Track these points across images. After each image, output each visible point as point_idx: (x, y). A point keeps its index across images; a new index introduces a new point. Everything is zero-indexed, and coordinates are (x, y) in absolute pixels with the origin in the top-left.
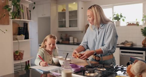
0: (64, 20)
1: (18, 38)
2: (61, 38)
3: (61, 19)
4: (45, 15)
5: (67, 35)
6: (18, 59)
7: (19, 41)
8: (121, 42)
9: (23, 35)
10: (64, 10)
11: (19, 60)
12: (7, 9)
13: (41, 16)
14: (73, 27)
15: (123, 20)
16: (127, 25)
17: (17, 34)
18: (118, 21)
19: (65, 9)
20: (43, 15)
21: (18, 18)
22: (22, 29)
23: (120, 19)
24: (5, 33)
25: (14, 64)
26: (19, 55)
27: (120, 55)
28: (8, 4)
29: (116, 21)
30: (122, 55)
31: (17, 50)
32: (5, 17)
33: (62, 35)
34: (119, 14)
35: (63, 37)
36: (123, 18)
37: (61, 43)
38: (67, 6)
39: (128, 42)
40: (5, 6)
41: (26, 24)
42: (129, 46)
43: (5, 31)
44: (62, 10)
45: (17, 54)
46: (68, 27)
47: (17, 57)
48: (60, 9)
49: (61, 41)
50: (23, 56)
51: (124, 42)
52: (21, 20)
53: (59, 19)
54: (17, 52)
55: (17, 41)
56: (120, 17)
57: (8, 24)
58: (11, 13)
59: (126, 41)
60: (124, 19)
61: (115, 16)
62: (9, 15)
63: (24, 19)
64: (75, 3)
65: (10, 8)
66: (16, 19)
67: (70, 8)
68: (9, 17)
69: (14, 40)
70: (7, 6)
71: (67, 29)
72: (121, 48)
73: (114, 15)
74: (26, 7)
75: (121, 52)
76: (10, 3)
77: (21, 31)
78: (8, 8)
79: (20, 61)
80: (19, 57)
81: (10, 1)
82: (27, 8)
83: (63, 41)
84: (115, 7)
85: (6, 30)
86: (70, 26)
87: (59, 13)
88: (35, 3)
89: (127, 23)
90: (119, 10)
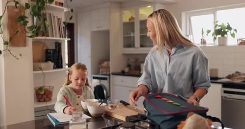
0: (132, 35)
1: (42, 67)
2: (129, 66)
3: (127, 34)
4: (101, 27)
5: (137, 60)
6: (43, 100)
7: (44, 72)
8: (227, 75)
9: (50, 62)
10: (132, 18)
11: (45, 101)
12: (22, 22)
13: (95, 29)
14: (145, 46)
15: (233, 35)
16: (239, 44)
18: (223, 36)
19: (134, 16)
20: (98, 28)
21: (43, 35)
22: (51, 52)
23: (226, 33)
24: (18, 59)
25: (35, 109)
26: (44, 94)
27: (222, 97)
28: (24, 13)
29: (220, 36)
30: (225, 97)
31: (42, 85)
32: (18, 34)
33: (129, 60)
34: (226, 25)
35: (131, 64)
36: (232, 31)
37: (126, 74)
38: (137, 13)
39: (240, 75)
40: (19, 18)
41: (57, 45)
42: (238, 81)
43: (19, 57)
44: (130, 19)
45: (41, 93)
46: (138, 48)
47: (42, 97)
48: (127, 16)
49: (127, 70)
50: (52, 96)
51: (233, 74)
52: (47, 38)
53: (124, 34)
54: (41, 89)
55: (41, 72)
56: (227, 30)
57: (25, 45)
58: (28, 28)
59: (237, 72)
60: (234, 33)
61: (218, 28)
62: (25, 31)
63: (53, 37)
64: (150, 6)
65: (27, 20)
66: (39, 38)
67: (142, 15)
68: (27, 34)
69: (34, 69)
70: (23, 18)
71: (137, 50)
72: (225, 85)
73: (216, 25)
74: (57, 17)
75: (223, 92)
76: (28, 12)
77: (49, 55)
78: (23, 20)
79: (45, 103)
80: (45, 97)
81: (27, 9)
82: (59, 19)
83: (130, 69)
84: (219, 12)
85: (21, 55)
86: (142, 46)
87: (125, 24)
88: (72, 10)
89: (239, 40)
90: (225, 17)
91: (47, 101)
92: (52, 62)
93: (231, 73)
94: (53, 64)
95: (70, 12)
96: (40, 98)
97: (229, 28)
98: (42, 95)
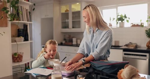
0: (67, 21)
1: (16, 40)
2: (65, 39)
3: (64, 20)
4: (48, 16)
5: (70, 36)
6: (17, 61)
7: (18, 43)
8: (125, 44)
9: (22, 37)
10: (67, 11)
11: (18, 62)
12: (5, 11)
14: (76, 28)
15: (128, 21)
16: (132, 26)
17: (17, 36)
18: (122, 21)
19: (68, 9)
20: (45, 16)
21: (17, 20)
22: (22, 31)
23: (124, 20)
24: (2, 35)
25: (13, 67)
26: (18, 57)
27: (123, 57)
28: (6, 6)
29: (120, 21)
30: (125, 57)
31: (15, 52)
32: (2, 19)
33: (65, 36)
34: (124, 15)
35: (66, 38)
36: (127, 19)
37: (64, 44)
38: (70, 7)
39: (132, 44)
40: (3, 8)
41: (25, 26)
42: (132, 48)
44: (66, 11)
45: (15, 57)
46: (71, 29)
47: (16, 59)
48: (64, 9)
49: (64, 42)
50: (22, 58)
51: (128, 44)
52: (20, 22)
53: (62, 20)
54: (15, 54)
55: (16, 43)
56: (124, 18)
57: (6, 26)
58: (9, 15)
59: (130, 43)
60: (128, 20)
61: (119, 17)
62: (7, 16)
63: (23, 21)
64: (78, 3)
65: (8, 10)
66: (15, 21)
67: (73, 8)
68: (8, 19)
69: (12, 42)
70: (5, 8)
72: (125, 50)
73: (118, 15)
74: (25, 8)
75: (124, 54)
76: (8, 5)
77: (20, 32)
78: (6, 10)
80: (18, 59)
81: (8, 3)
82: (27, 10)
83: (66, 42)
84: (119, 7)
85: (4, 33)
86: (73, 27)
87: (63, 14)
88: (34, 5)
89: (132, 24)
90: (123, 10)
91: (19, 62)
92: (23, 37)
93: (127, 43)
94: (23, 38)
95: (33, 6)
96: (15, 60)
97: (125, 17)
98: (17, 58)
